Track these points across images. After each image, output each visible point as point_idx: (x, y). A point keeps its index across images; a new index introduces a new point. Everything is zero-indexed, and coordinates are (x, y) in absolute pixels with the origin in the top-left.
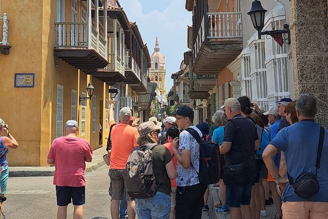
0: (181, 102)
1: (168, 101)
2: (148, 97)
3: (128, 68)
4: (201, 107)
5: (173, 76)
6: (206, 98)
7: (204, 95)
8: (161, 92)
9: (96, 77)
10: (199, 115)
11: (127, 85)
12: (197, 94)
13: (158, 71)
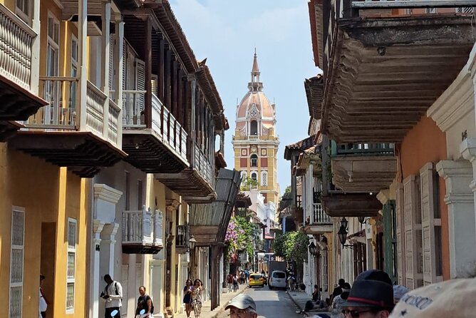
0: (307, 224)
1: (281, 221)
2: (218, 209)
3: (139, 125)
4: (360, 240)
5: (290, 153)
6: (374, 215)
7: (366, 205)
8: (264, 195)
9: (26, 151)
10: (355, 263)
11: (149, 176)
12: (344, 203)
13: (258, 141)
